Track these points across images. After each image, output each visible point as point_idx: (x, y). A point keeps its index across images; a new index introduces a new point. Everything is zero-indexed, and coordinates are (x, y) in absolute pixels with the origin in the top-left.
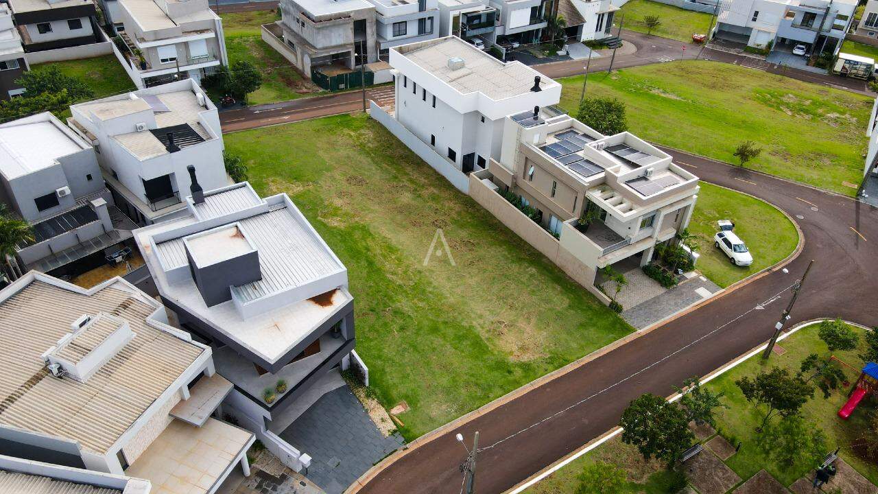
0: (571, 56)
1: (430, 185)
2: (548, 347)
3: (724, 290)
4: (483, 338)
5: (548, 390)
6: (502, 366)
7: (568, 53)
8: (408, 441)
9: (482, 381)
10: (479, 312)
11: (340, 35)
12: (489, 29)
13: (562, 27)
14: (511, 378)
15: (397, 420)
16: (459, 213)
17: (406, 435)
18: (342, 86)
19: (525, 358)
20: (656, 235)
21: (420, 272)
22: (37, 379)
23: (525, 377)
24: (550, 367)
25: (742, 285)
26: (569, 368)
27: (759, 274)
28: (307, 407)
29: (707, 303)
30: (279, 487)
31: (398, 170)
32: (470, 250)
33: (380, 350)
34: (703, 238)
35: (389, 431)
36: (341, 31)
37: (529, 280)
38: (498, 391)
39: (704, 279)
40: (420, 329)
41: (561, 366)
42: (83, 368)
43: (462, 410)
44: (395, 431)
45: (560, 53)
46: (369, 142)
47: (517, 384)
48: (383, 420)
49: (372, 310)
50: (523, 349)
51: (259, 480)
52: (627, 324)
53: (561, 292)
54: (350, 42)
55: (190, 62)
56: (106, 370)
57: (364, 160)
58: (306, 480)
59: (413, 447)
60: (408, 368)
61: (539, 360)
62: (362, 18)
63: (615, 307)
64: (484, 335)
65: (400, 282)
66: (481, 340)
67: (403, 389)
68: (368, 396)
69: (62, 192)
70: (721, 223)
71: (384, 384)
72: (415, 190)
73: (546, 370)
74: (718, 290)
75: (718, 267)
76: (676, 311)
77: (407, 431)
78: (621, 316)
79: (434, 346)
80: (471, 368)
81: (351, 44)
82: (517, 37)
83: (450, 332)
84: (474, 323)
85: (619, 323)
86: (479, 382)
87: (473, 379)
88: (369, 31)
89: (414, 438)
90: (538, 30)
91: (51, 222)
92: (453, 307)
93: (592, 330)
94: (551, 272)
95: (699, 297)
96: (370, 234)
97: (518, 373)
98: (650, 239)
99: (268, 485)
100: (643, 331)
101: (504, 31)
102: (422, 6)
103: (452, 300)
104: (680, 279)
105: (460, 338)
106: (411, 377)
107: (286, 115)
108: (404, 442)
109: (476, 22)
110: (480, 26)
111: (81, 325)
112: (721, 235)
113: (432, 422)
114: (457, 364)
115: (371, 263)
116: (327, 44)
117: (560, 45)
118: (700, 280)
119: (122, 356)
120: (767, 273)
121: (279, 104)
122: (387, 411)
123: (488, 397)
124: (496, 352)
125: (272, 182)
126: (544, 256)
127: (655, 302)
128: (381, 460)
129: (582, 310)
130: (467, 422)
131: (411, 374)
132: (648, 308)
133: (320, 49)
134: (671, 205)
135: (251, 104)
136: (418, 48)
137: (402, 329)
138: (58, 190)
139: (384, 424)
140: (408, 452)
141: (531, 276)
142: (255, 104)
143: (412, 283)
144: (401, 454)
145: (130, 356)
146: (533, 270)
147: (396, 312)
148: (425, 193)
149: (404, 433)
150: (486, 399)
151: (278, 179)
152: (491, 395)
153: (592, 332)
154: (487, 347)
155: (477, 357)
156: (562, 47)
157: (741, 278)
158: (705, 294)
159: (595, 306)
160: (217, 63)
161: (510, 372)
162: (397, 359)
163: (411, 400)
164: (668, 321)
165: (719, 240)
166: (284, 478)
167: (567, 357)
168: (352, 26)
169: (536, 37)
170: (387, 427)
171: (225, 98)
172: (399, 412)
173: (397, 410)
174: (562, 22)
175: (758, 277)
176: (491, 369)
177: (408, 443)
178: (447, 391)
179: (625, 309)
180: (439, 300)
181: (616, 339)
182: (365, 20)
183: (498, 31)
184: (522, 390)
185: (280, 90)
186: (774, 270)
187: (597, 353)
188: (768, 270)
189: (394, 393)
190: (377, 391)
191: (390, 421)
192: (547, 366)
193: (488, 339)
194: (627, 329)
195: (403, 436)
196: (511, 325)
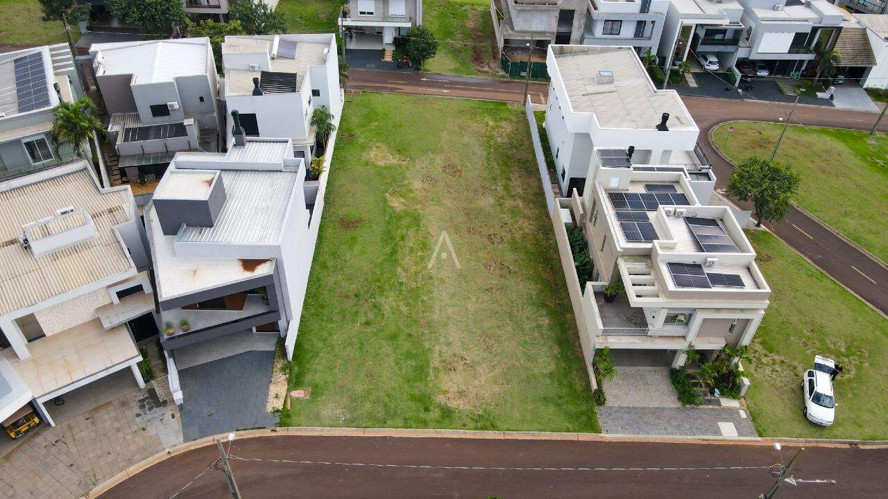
0: (834, 102)
1: (521, 197)
2: (487, 404)
3: (760, 439)
4: (432, 365)
5: (448, 445)
6: (424, 402)
7: (832, 97)
8: (281, 424)
9: (392, 406)
10: (451, 339)
11: (542, 21)
12: (729, 48)
13: (835, 65)
14: (422, 415)
15: (289, 402)
16: (524, 236)
17: (284, 419)
18: (523, 74)
19: (453, 404)
20: (691, 337)
21: (431, 278)
22: (12, 242)
23: (438, 422)
24: (472, 424)
25: (792, 445)
26: (490, 435)
27: (831, 442)
28: (230, 354)
29: (722, 443)
30: (155, 409)
31: (503, 172)
32: (501, 276)
33: (330, 334)
34: (795, 368)
35: (274, 408)
36: (544, 17)
37: (532, 329)
38: (400, 422)
39: (743, 414)
40: (382, 330)
41: (484, 428)
42: (38, 247)
43: (351, 423)
44: (278, 411)
45: (820, 95)
46: (501, 136)
47: (424, 424)
48: (277, 396)
49: (356, 296)
50: (461, 394)
51: (146, 395)
52: (596, 421)
53: (555, 355)
54: (551, 30)
55: (385, 18)
56: (55, 256)
57: (480, 152)
58: (178, 415)
59: (281, 432)
60: (340, 361)
61: (467, 412)
62: (571, 8)
63: (599, 397)
64: (435, 362)
65: (404, 280)
66: (428, 366)
67: (318, 378)
68: (283, 369)
69: (172, 106)
70: (819, 360)
71: (308, 365)
72: (502, 198)
73: (464, 425)
74: (751, 434)
75: (779, 409)
76: (672, 433)
77: (288, 416)
78: (597, 409)
79: (380, 352)
80: (393, 389)
81: (553, 33)
82: (769, 65)
83: (406, 346)
84: (437, 348)
85: (588, 416)
86: (389, 404)
87: (386, 399)
88: (576, 22)
89: (288, 425)
90: (801, 62)
91: (158, 128)
92: (429, 324)
93: (552, 408)
94: (563, 331)
95: (718, 432)
96: (419, 225)
97: (435, 414)
98: (682, 340)
99: (148, 404)
100: (606, 436)
101: (750, 54)
102: (645, 7)
103: (436, 317)
104: (709, 402)
105: (409, 355)
106: (336, 370)
107: (447, 88)
108: (276, 424)
109: (719, 37)
110: (723, 42)
111: (63, 213)
112: (811, 374)
113: (317, 420)
114: (384, 379)
115: (394, 252)
116: (526, 27)
117: (825, 85)
118: (738, 413)
119: (75, 249)
120: (848, 446)
121: (451, 76)
122: (289, 390)
123: (385, 422)
124: (431, 385)
125: (377, 147)
126: (573, 313)
127: (653, 413)
128: (246, 430)
129: (561, 384)
130: (346, 435)
131: (338, 367)
132: (636, 415)
133: (518, 32)
134: (718, 310)
135: (425, 70)
136: (583, 51)
137: (367, 324)
138: (168, 104)
139: (275, 400)
140: (274, 434)
141: (539, 326)
142: (429, 71)
143: (414, 285)
144: (267, 433)
145: (80, 251)
146: (546, 321)
147: (375, 306)
148: (509, 203)
149: (284, 417)
150: (383, 423)
151: (384, 147)
152: (389, 422)
153: (549, 411)
154: (427, 375)
155: (409, 381)
156: (827, 88)
157: (800, 436)
158: (728, 432)
159: (579, 386)
160: (409, 25)
161: (427, 409)
162: (337, 349)
163: (316, 391)
164: (650, 441)
165: (806, 378)
166: (165, 403)
167: (498, 423)
168: (557, 14)
169: (798, 69)
170: (274, 403)
171: (403, 59)
172: (297, 396)
173: (296, 394)
174: (835, 59)
175: (826, 445)
176: (413, 398)
177: (280, 426)
178: (354, 399)
179: (608, 404)
180: (423, 312)
181: (568, 430)
182: (574, 11)
183: (741, 53)
184: (422, 432)
185: (463, 63)
186: (861, 447)
187: (533, 435)
188: (851, 444)
189: (308, 378)
190: (296, 369)
191: (283, 400)
192: (468, 421)
193: (436, 369)
194: (592, 426)
195: (281, 418)
196: (470, 366)
